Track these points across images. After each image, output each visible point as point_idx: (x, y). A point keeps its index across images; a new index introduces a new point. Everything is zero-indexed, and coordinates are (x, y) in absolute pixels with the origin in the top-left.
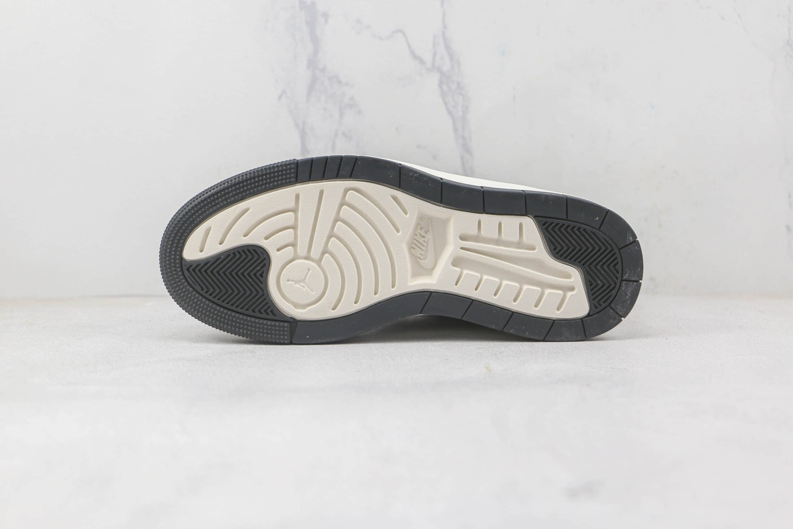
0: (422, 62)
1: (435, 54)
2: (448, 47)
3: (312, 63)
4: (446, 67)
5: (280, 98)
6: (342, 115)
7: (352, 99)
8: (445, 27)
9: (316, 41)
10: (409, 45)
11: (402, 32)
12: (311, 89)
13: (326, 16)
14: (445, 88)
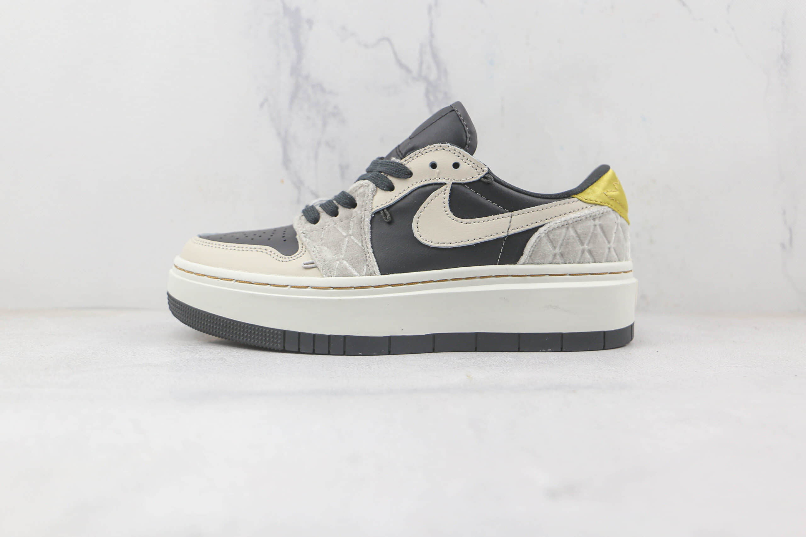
0: (408, 70)
1: (421, 63)
2: (435, 56)
3: (295, 71)
4: (433, 76)
5: (262, 105)
6: (325, 124)
7: (336, 107)
8: (432, 35)
9: (299, 48)
10: (395, 53)
11: (388, 40)
12: (294, 97)
13: (310, 22)
14: (432, 98)
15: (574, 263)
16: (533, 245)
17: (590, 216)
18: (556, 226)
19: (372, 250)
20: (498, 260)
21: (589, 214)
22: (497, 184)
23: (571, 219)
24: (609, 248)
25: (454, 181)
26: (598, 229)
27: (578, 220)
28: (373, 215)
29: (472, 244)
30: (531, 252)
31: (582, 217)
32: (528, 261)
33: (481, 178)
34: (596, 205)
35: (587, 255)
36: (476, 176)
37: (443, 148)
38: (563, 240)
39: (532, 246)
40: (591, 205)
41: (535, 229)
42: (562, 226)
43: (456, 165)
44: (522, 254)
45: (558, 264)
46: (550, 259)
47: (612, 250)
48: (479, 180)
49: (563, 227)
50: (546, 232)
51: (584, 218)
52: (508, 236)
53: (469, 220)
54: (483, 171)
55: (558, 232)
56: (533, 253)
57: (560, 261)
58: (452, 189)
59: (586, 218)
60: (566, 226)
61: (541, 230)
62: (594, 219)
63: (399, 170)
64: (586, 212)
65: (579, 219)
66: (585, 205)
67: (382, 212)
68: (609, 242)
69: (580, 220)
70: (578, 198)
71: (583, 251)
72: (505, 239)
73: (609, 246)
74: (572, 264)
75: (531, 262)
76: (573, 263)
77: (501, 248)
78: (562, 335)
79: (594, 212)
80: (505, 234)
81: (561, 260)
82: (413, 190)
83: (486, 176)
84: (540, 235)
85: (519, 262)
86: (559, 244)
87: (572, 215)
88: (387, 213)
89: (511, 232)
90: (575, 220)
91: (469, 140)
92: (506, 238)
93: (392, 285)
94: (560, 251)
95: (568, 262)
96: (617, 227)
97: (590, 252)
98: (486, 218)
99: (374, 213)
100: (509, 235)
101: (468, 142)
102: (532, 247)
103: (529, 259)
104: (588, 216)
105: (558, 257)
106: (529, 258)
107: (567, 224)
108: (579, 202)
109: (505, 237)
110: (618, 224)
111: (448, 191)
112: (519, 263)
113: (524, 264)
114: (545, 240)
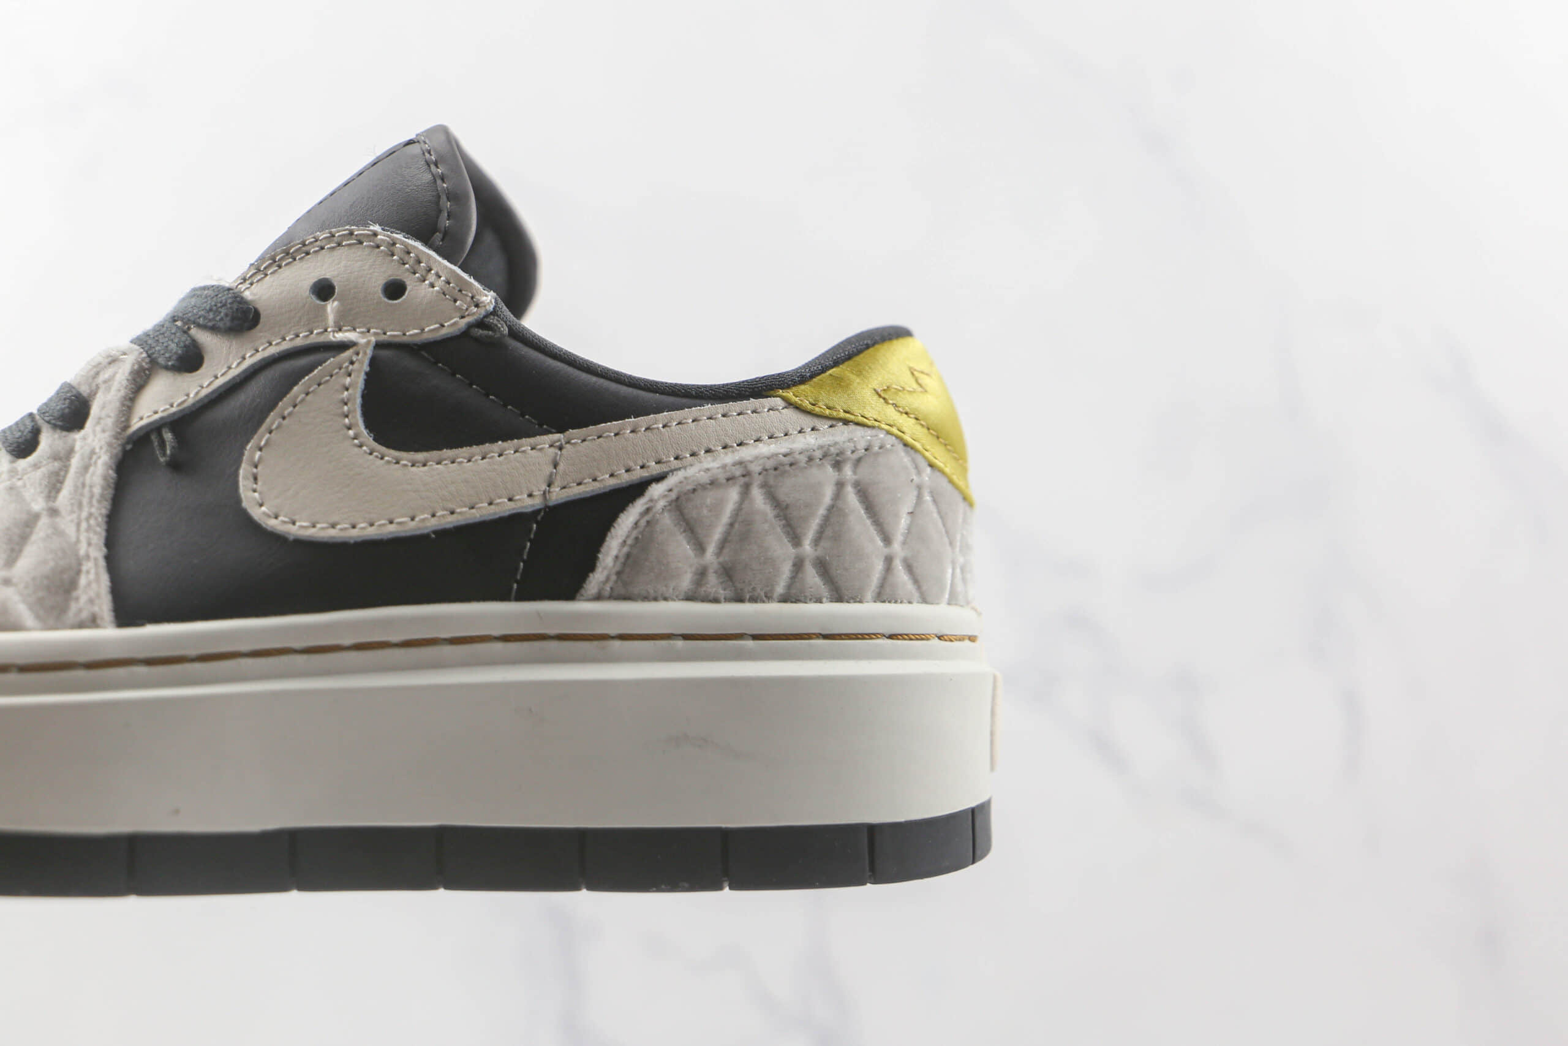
15: (768, 598)
16: (628, 537)
17: (825, 455)
18: (705, 478)
19: (105, 550)
20: (515, 586)
21: (821, 447)
22: (519, 345)
23: (757, 458)
24: (889, 560)
25: (382, 338)
26: (851, 497)
27: (783, 465)
28: (129, 447)
29: (426, 531)
30: (622, 560)
31: (797, 456)
32: (612, 588)
33: (470, 326)
34: (846, 422)
35: (812, 578)
36: (452, 321)
37: (359, 238)
38: (731, 525)
39: (624, 538)
40: (830, 423)
41: (638, 489)
42: (728, 480)
43: (395, 290)
44: (592, 568)
45: (716, 601)
46: (686, 582)
47: (898, 566)
48: (466, 334)
49: (730, 482)
50: (673, 495)
51: (803, 459)
52: (549, 507)
53: (420, 456)
54: (477, 306)
55: (710, 497)
56: (631, 562)
57: (722, 593)
58: (373, 362)
59: (810, 459)
60: (742, 480)
61: (656, 490)
62: (837, 465)
63: (219, 305)
64: (810, 441)
65: (786, 460)
66: (807, 422)
67: (154, 437)
68: (887, 540)
69: (791, 465)
70: (784, 399)
71: (798, 565)
72: (539, 518)
73: (886, 551)
74: (764, 602)
75: (621, 591)
76: (765, 599)
77: (525, 547)
78: (725, 835)
79: (836, 443)
80: (536, 503)
81: (725, 589)
82: (256, 367)
83: (488, 320)
84: (651, 504)
85: (583, 591)
86: (717, 534)
87: (766, 449)
88: (168, 436)
89: (558, 495)
90: (770, 464)
91: (448, 220)
92: (542, 514)
93: (150, 662)
94: (721, 559)
95: (748, 597)
96: (919, 497)
97: (823, 567)
98: (475, 449)
99: (135, 438)
100: (551, 504)
101: (445, 222)
102: (625, 542)
103: (616, 582)
104: (818, 454)
105: (712, 579)
106: (614, 578)
107: (744, 476)
108: (790, 413)
109: (538, 512)
110: (919, 488)
111: (362, 366)
112: (582, 595)
113: (598, 597)
114: (667, 521)
